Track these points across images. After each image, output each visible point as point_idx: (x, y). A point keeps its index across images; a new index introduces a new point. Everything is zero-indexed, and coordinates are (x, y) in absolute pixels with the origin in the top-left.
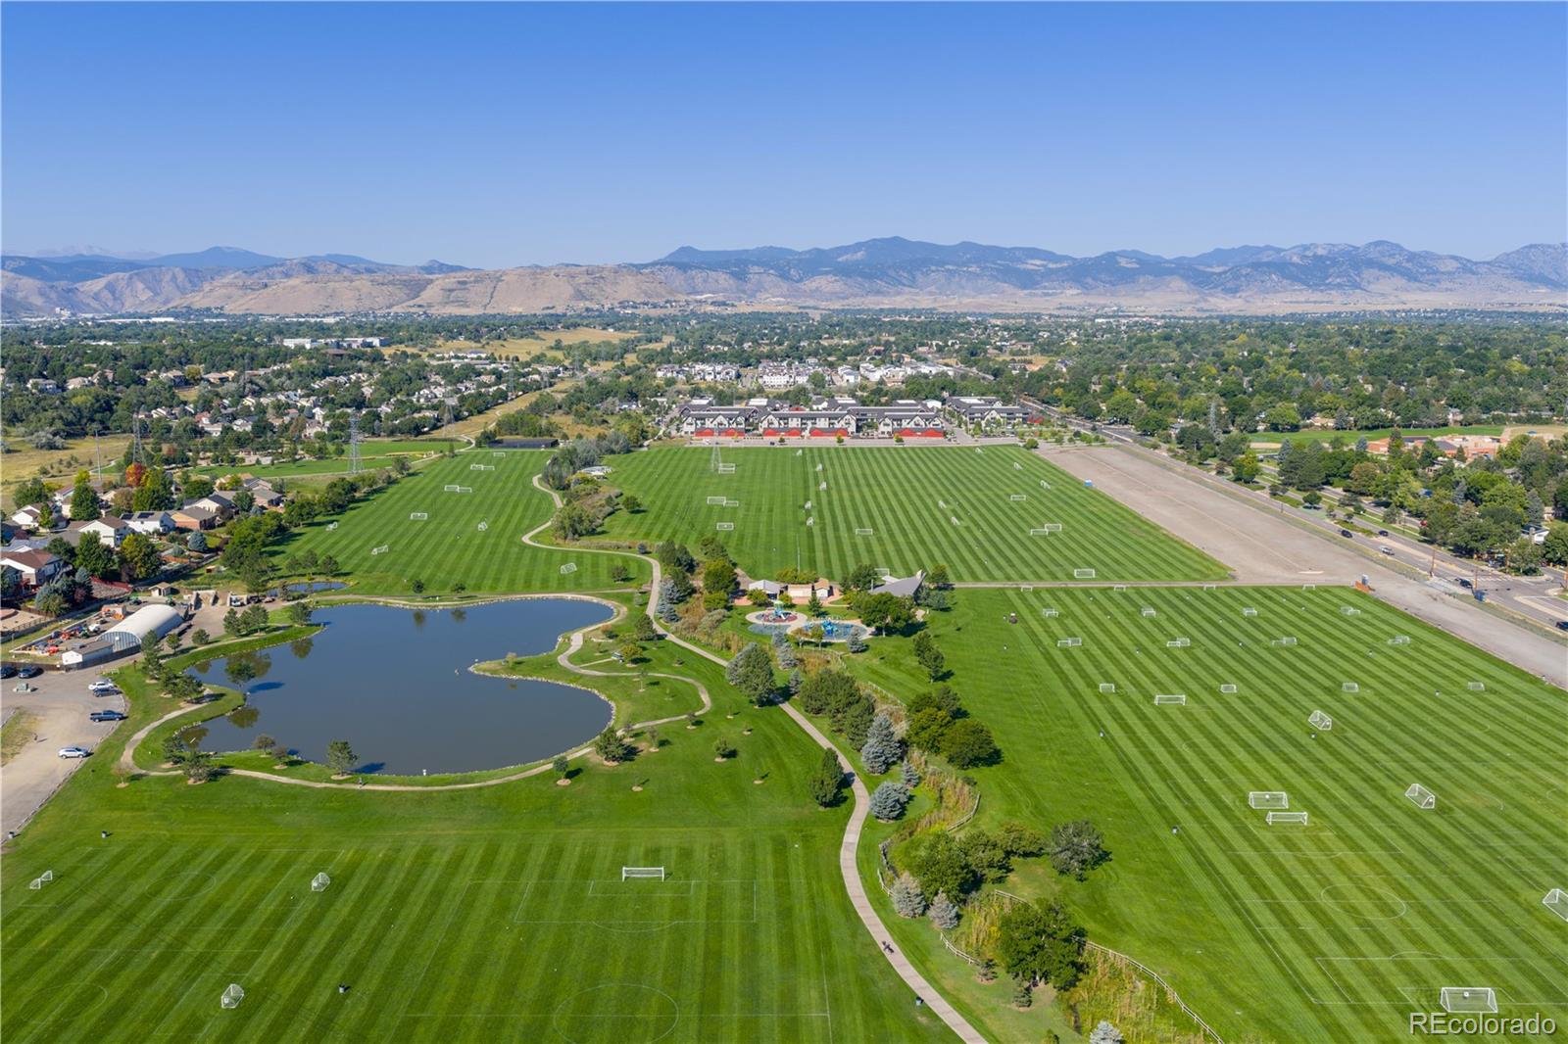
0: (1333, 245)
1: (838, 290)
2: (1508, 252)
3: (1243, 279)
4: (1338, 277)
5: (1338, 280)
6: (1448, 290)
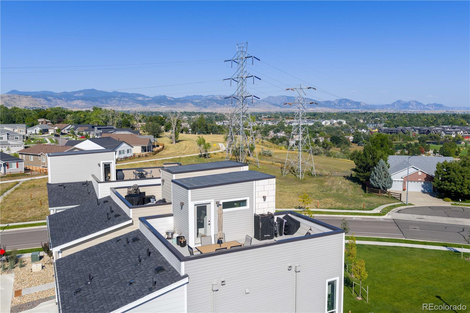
0: (221, 95)
1: (84, 105)
2: (265, 98)
3: (207, 104)
6: (258, 107)
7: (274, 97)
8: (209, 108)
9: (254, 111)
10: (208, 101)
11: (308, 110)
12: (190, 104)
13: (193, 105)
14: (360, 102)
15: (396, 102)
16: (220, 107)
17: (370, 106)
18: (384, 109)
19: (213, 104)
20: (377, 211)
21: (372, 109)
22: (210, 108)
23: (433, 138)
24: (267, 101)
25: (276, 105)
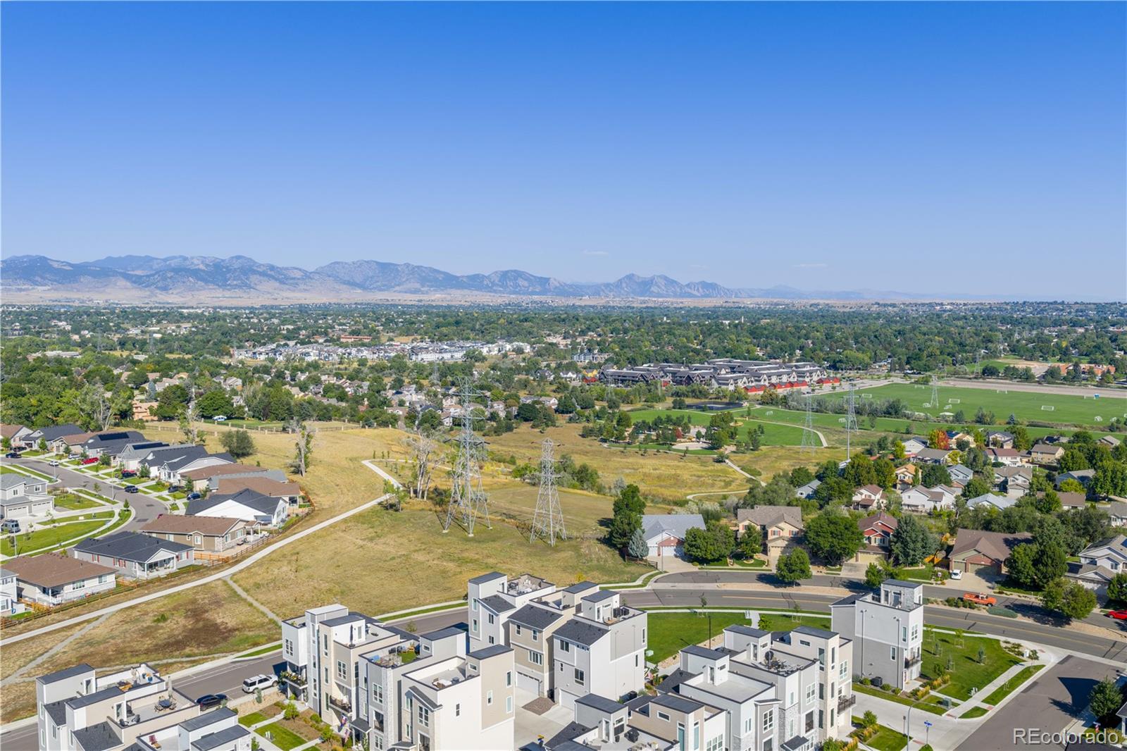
0: (205, 258)
2: (323, 266)
3: (169, 280)
4: (234, 280)
5: (235, 282)
6: (305, 290)
7: (346, 263)
8: (175, 292)
9: (300, 302)
10: (172, 274)
11: (433, 298)
12: (122, 282)
13: (129, 284)
14: (549, 279)
15: (624, 278)
16: (205, 289)
17: (571, 286)
18: (599, 295)
19: (185, 280)
20: (639, 582)
21: (575, 295)
22: (178, 291)
23: (698, 393)
24: (329, 273)
25: (352, 284)
